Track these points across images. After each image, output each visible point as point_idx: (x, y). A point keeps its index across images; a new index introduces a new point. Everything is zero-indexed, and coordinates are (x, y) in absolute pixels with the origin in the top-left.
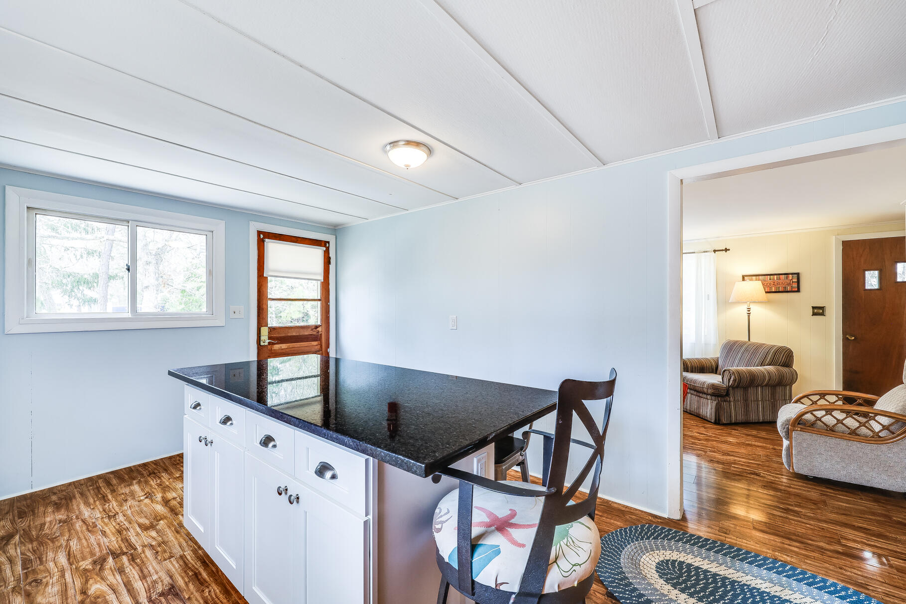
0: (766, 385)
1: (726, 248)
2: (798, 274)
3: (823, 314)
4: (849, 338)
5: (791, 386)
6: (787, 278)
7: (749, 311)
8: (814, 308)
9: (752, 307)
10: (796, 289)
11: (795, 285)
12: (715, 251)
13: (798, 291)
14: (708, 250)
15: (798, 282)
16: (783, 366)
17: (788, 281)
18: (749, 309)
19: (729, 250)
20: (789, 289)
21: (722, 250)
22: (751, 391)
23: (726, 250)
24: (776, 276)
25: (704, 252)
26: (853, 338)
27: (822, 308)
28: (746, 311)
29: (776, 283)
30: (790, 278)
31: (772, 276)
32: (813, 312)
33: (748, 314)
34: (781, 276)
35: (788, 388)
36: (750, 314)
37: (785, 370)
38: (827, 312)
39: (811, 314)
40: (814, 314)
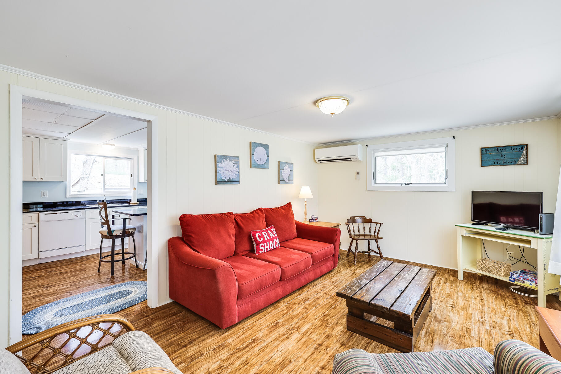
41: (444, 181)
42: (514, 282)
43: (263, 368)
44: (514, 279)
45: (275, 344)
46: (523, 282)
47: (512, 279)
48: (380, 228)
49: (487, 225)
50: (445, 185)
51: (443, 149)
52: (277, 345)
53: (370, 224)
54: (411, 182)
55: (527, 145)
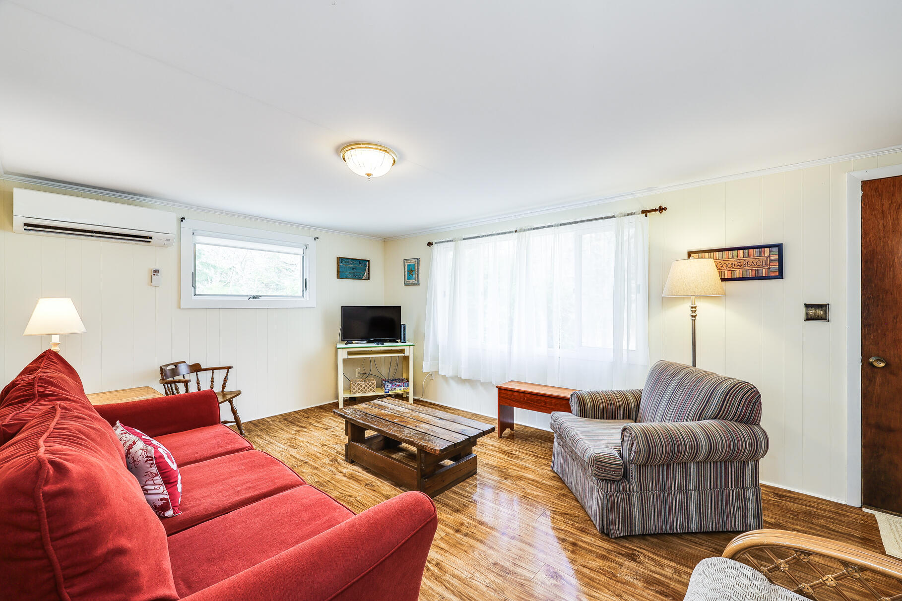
0: (705, 461)
1: (660, 207)
2: (779, 247)
3: (824, 318)
4: (875, 364)
5: (757, 462)
6: (761, 254)
7: (695, 311)
8: (807, 306)
9: (701, 306)
10: (777, 273)
11: (775, 266)
12: (645, 212)
13: (781, 276)
14: (634, 211)
15: (780, 261)
16: (740, 422)
17: (763, 259)
18: (694, 309)
19: (665, 209)
20: (764, 273)
21: (656, 210)
22: (675, 473)
23: (661, 209)
24: (742, 251)
25: (628, 215)
26: (882, 365)
27: (824, 307)
28: (689, 312)
29: (742, 264)
30: (767, 254)
31: (735, 252)
32: (807, 314)
33: (692, 316)
34: (751, 251)
35: (750, 466)
36: (695, 316)
37: (742, 430)
38: (832, 315)
39: (804, 317)
40: (809, 318)
41: (301, 294)
42: (388, 392)
43: (515, 597)
44: (388, 389)
45: (455, 582)
46: (395, 389)
47: (387, 391)
48: (227, 375)
49: (352, 343)
50: (302, 299)
51: (301, 251)
52: (455, 579)
53: (197, 375)
54: (260, 295)
55: (369, 261)
